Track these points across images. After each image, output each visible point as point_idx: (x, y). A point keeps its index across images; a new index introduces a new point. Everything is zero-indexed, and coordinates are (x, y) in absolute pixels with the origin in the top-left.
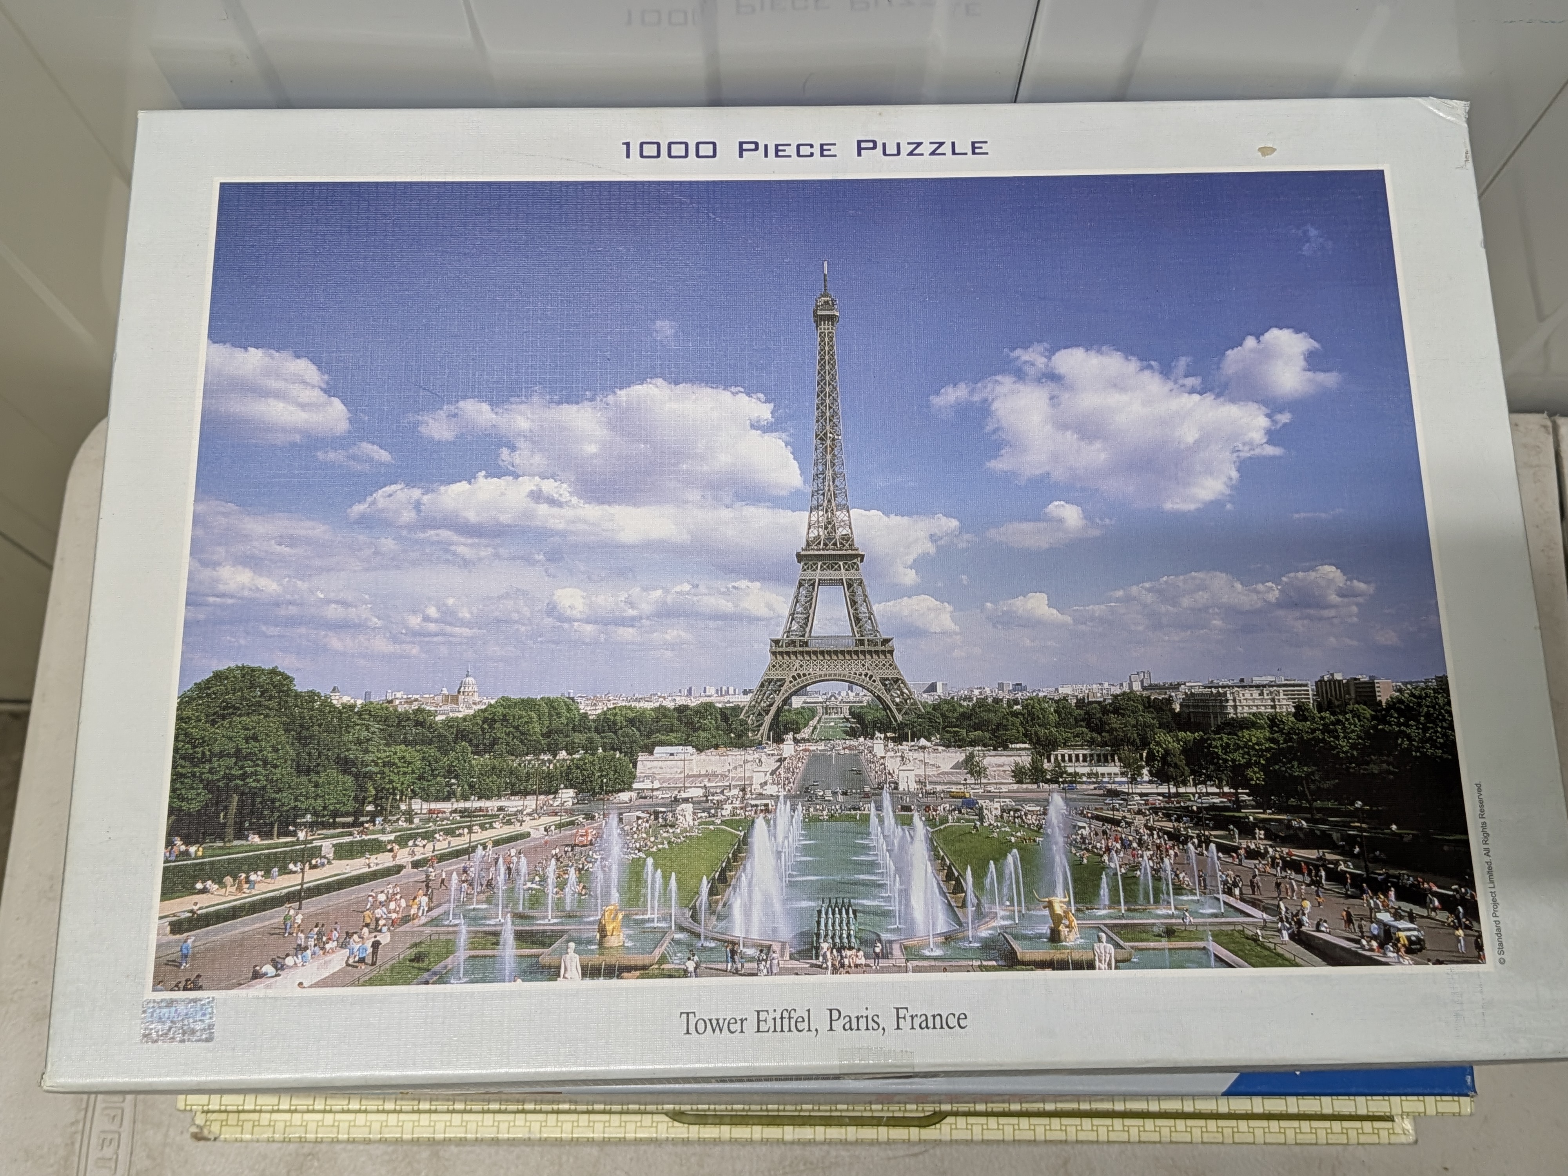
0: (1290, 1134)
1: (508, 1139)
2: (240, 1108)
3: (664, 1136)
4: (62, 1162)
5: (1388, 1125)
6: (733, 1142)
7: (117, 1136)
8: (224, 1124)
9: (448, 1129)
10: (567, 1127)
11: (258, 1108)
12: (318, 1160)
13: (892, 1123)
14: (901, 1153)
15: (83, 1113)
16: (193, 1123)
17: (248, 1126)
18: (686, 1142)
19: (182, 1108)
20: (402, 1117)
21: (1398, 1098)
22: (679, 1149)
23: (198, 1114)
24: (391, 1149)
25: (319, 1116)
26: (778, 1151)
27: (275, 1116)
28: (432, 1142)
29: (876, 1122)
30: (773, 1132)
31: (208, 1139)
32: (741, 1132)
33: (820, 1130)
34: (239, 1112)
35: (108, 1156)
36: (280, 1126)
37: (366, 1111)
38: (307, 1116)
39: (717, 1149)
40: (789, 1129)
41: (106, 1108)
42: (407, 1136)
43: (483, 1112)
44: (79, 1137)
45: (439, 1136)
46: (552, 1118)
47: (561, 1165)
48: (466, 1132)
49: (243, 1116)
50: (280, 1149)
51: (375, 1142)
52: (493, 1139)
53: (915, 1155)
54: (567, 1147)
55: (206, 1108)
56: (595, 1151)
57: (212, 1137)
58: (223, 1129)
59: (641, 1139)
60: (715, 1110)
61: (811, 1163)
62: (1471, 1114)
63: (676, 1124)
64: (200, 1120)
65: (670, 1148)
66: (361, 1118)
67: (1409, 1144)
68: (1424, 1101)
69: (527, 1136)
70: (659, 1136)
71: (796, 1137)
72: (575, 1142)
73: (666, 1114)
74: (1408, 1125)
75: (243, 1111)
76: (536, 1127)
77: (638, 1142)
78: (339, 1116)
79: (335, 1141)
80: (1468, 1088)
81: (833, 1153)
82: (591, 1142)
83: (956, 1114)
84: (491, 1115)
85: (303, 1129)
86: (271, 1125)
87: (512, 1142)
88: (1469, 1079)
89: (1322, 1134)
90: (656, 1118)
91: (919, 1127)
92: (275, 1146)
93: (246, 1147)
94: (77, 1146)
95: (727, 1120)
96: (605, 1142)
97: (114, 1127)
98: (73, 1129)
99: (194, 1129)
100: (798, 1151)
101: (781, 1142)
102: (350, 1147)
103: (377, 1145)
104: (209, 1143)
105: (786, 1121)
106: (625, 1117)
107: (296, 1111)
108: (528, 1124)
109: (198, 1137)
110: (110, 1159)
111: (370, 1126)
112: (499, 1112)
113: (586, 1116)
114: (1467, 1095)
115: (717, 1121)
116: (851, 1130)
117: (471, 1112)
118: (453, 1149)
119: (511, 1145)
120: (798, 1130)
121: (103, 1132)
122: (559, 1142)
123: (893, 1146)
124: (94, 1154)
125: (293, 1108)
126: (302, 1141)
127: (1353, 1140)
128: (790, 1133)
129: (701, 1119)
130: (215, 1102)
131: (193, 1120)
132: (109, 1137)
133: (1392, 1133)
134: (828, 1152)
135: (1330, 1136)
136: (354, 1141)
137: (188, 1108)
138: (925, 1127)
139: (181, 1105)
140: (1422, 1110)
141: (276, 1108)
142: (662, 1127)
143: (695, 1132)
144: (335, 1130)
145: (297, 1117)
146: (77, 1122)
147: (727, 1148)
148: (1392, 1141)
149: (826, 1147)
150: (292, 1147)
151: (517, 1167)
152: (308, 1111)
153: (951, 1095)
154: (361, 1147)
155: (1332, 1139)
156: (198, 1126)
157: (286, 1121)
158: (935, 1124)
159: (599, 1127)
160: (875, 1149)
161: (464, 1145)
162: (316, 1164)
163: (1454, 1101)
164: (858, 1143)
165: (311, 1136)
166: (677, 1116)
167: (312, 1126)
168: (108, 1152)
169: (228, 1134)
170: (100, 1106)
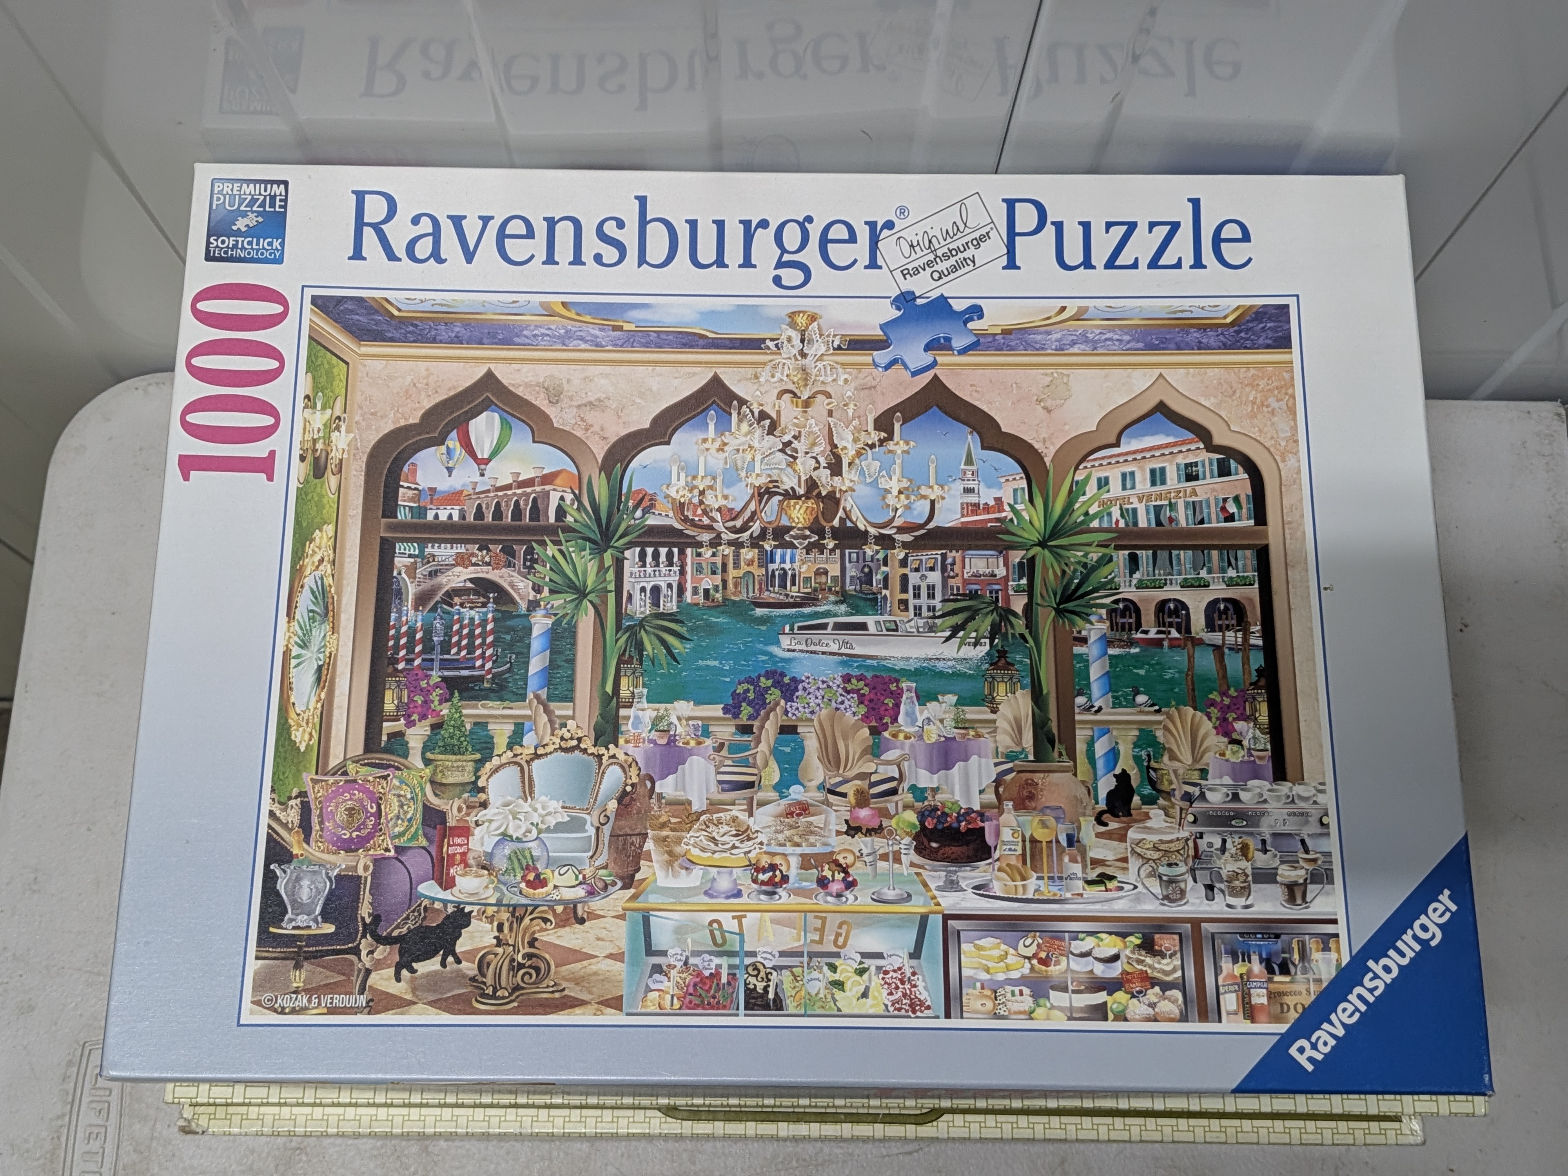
0: (1295, 1133)
1: (499, 1134)
2: (229, 1101)
3: (657, 1131)
4: (48, 1156)
5: (1396, 1125)
6: (726, 1137)
7: (103, 1130)
8: (212, 1117)
9: (438, 1124)
10: (559, 1122)
11: (247, 1101)
12: (307, 1155)
13: (888, 1119)
14: (895, 1151)
15: (69, 1106)
16: (181, 1117)
17: (236, 1119)
18: (679, 1138)
19: (171, 1101)
20: (392, 1111)
21: (1410, 1097)
22: (671, 1145)
23: (186, 1106)
24: (379, 1143)
25: (307, 1110)
26: (770, 1148)
27: (263, 1109)
28: (422, 1137)
29: (872, 1119)
30: (767, 1128)
31: (197, 1133)
32: (735, 1128)
33: (815, 1126)
34: (227, 1105)
35: (94, 1150)
36: (269, 1120)
37: (356, 1105)
38: (296, 1110)
39: (708, 1146)
40: (783, 1125)
41: (92, 1102)
42: (397, 1131)
43: (475, 1106)
44: (65, 1130)
45: (430, 1131)
46: (544, 1113)
47: (551, 1160)
48: (456, 1127)
49: (231, 1110)
50: (268, 1143)
51: (364, 1136)
52: (483, 1134)
53: (910, 1153)
54: (557, 1143)
55: (194, 1101)
56: (585, 1146)
57: (200, 1130)
58: (212, 1122)
59: (634, 1134)
60: (710, 1106)
61: (804, 1160)
62: (1486, 1115)
63: (669, 1119)
64: (188, 1113)
65: (661, 1144)
66: (351, 1111)
67: (1417, 1145)
68: (1437, 1101)
69: (518, 1131)
70: (652, 1132)
71: (791, 1133)
72: (567, 1137)
73: (659, 1109)
74: (1416, 1126)
75: (233, 1104)
76: (527, 1121)
77: (630, 1137)
78: (328, 1110)
79: (325, 1135)
80: (1485, 1086)
81: (826, 1150)
82: (582, 1137)
83: (952, 1111)
84: (482, 1110)
85: (292, 1122)
86: (260, 1118)
87: (503, 1137)
88: (1486, 1076)
89: (1328, 1134)
90: (649, 1113)
91: (916, 1124)
92: (264, 1139)
93: (234, 1141)
94: (63, 1139)
95: (721, 1116)
96: (598, 1137)
97: (100, 1122)
98: (59, 1123)
99: (181, 1123)
100: (790, 1147)
101: (776, 1138)
102: (339, 1141)
103: (365, 1140)
104: (197, 1137)
105: (780, 1117)
106: (617, 1112)
107: (285, 1104)
108: (519, 1119)
109: (186, 1131)
110: (97, 1153)
111: (360, 1120)
112: (491, 1106)
113: (578, 1111)
114: (1484, 1094)
115: (711, 1117)
116: (847, 1126)
117: (462, 1106)
118: (443, 1144)
119: (500, 1140)
120: (792, 1126)
121: (91, 1125)
122: (551, 1137)
123: (887, 1145)
124: (81, 1147)
125: (282, 1101)
126: (291, 1135)
127: (1360, 1139)
128: (784, 1129)
129: (695, 1114)
130: (204, 1093)
131: (181, 1113)
132: (96, 1130)
133: (1399, 1133)
134: (822, 1149)
136: (343, 1135)
137: (176, 1101)
138: (922, 1124)
139: (169, 1098)
141: (265, 1101)
142: (655, 1122)
143: (688, 1127)
144: (325, 1123)
145: (286, 1110)
146: (63, 1115)
147: (719, 1144)
148: (1399, 1142)
149: (819, 1144)
150: (280, 1140)
151: (507, 1162)
152: (298, 1105)
153: (952, 1090)
154: (350, 1142)
155: (1338, 1139)
156: (185, 1119)
157: (274, 1115)
158: (932, 1121)
159: (591, 1121)
160: (870, 1146)
161: (453, 1141)
162: (304, 1158)
163: (1467, 1101)
164: (854, 1139)
165: (300, 1130)
166: (670, 1111)
167: (301, 1120)
168: (95, 1146)
169: (216, 1127)
170: (86, 1099)
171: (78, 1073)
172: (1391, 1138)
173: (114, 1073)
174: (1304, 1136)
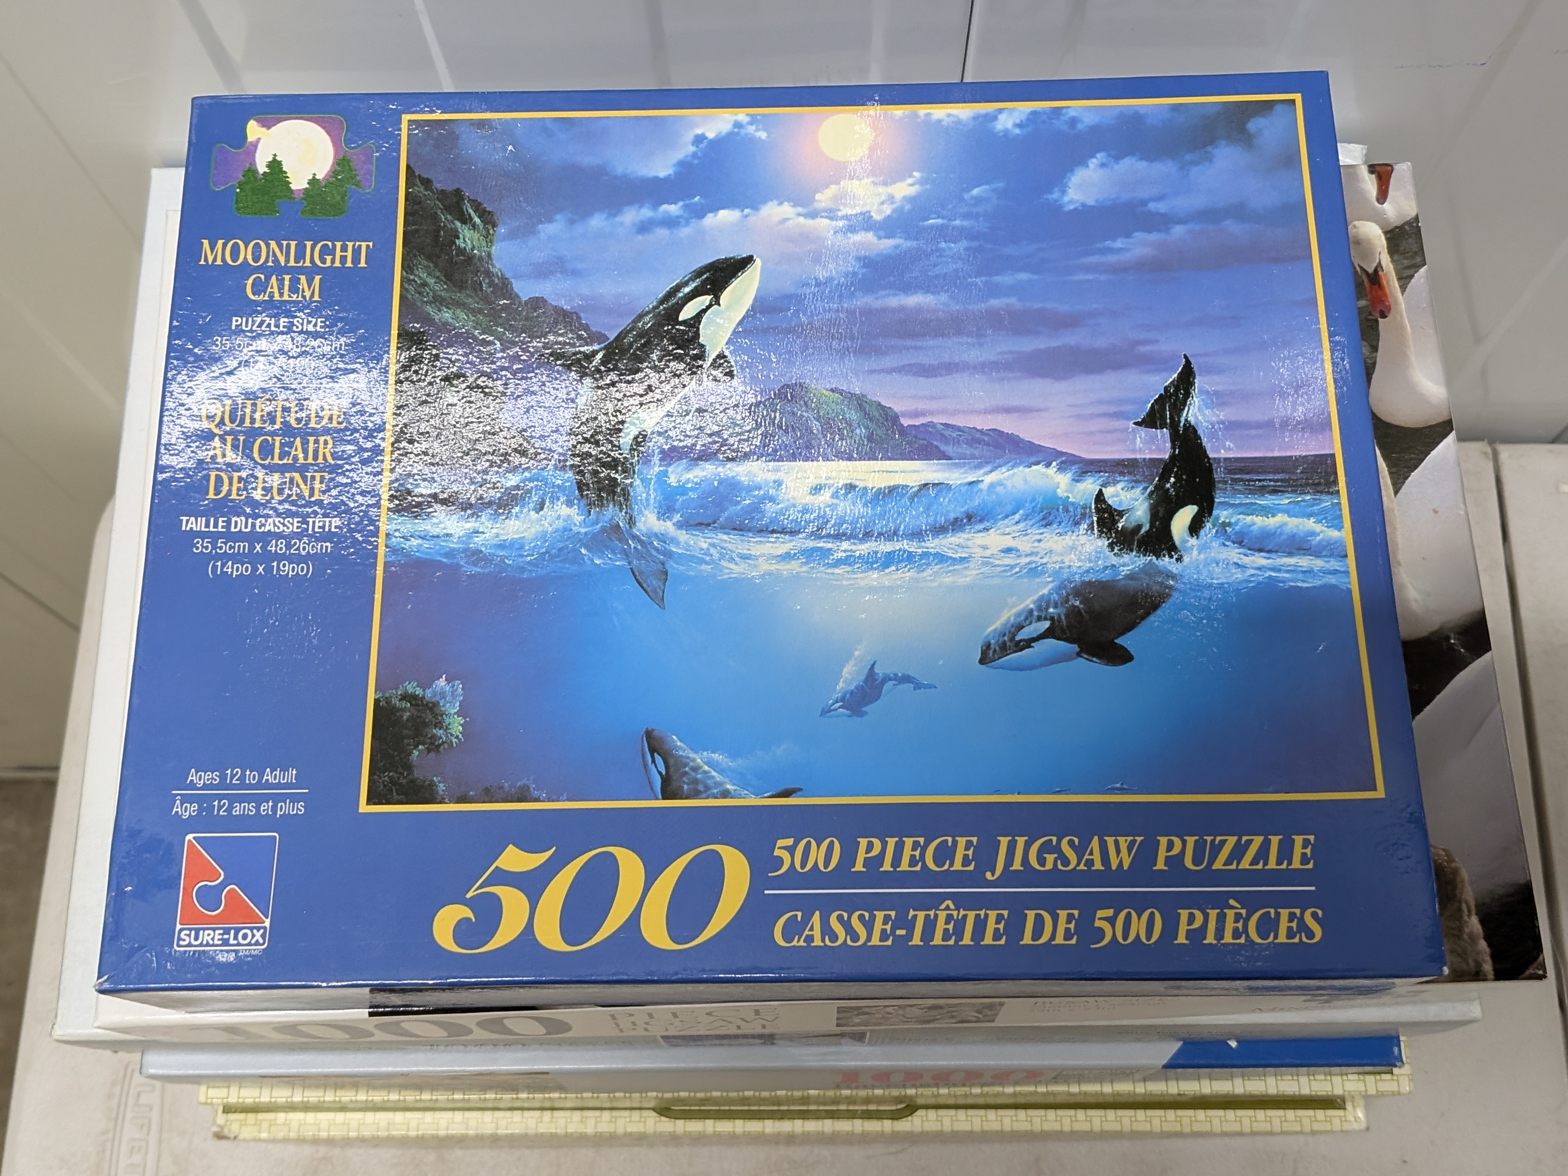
0: (1246, 1121)
1: (507, 1135)
5: (1341, 1114)
7: (145, 1142)
8: (242, 1123)
9: (450, 1126)
10: (562, 1122)
12: (332, 1166)
13: (867, 1115)
14: (878, 1151)
15: (114, 1121)
16: (214, 1122)
17: (265, 1125)
19: (204, 1102)
23: (219, 1109)
24: (399, 1152)
25: (330, 1115)
27: (290, 1116)
29: (851, 1115)
30: (755, 1126)
31: (229, 1139)
32: (724, 1126)
33: (799, 1124)
34: (256, 1111)
35: (137, 1162)
36: (295, 1125)
37: (374, 1109)
38: (319, 1116)
42: (413, 1133)
44: (109, 1145)
45: (443, 1132)
46: (547, 1114)
48: (467, 1129)
49: (260, 1116)
50: (294, 1148)
52: (492, 1136)
53: (894, 1153)
54: (565, 1149)
55: (225, 1102)
57: (232, 1136)
58: (243, 1128)
62: (1410, 1092)
63: (663, 1118)
64: (220, 1116)
67: (1360, 1131)
68: (1364, 1081)
69: (524, 1131)
71: (776, 1130)
74: (1358, 1110)
76: (532, 1122)
78: (348, 1111)
79: (346, 1140)
80: (1395, 1058)
81: (816, 1152)
83: (926, 1105)
85: (316, 1127)
86: (286, 1124)
88: (1396, 1050)
89: (1276, 1122)
90: (644, 1113)
91: (893, 1119)
92: (291, 1144)
93: (264, 1146)
94: (108, 1153)
97: (142, 1136)
98: (105, 1137)
99: (215, 1129)
102: (359, 1144)
104: (229, 1142)
105: (766, 1115)
106: (615, 1113)
108: (525, 1120)
109: (220, 1137)
110: (139, 1165)
111: (379, 1125)
113: (578, 1112)
114: (1397, 1066)
116: (828, 1122)
121: (133, 1140)
123: (868, 1139)
124: (124, 1161)
126: (315, 1140)
127: (1307, 1127)
130: (234, 1093)
131: (214, 1116)
132: (138, 1144)
133: (1342, 1118)
135: (1284, 1124)
136: (363, 1139)
137: (209, 1101)
138: (897, 1119)
139: (202, 1099)
140: (1363, 1089)
142: (651, 1122)
143: (681, 1126)
144: (346, 1127)
145: (310, 1116)
146: (109, 1130)
148: (1344, 1129)
150: (307, 1147)
154: (371, 1147)
155: (1287, 1127)
156: (219, 1126)
157: (300, 1121)
158: (907, 1116)
159: (591, 1122)
161: (468, 1148)
164: (836, 1135)
165: (324, 1135)
166: (664, 1111)
167: (324, 1123)
168: (137, 1158)
169: (247, 1133)
170: (129, 1115)
171: (122, 1091)
172: (1337, 1125)
173: (152, 1071)
174: (1255, 1125)
